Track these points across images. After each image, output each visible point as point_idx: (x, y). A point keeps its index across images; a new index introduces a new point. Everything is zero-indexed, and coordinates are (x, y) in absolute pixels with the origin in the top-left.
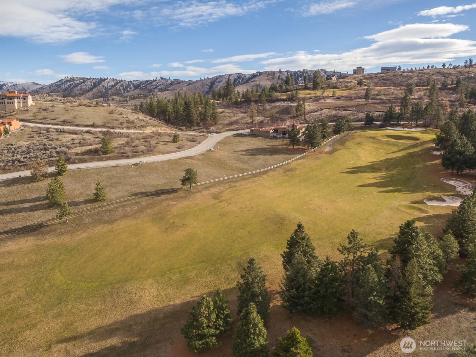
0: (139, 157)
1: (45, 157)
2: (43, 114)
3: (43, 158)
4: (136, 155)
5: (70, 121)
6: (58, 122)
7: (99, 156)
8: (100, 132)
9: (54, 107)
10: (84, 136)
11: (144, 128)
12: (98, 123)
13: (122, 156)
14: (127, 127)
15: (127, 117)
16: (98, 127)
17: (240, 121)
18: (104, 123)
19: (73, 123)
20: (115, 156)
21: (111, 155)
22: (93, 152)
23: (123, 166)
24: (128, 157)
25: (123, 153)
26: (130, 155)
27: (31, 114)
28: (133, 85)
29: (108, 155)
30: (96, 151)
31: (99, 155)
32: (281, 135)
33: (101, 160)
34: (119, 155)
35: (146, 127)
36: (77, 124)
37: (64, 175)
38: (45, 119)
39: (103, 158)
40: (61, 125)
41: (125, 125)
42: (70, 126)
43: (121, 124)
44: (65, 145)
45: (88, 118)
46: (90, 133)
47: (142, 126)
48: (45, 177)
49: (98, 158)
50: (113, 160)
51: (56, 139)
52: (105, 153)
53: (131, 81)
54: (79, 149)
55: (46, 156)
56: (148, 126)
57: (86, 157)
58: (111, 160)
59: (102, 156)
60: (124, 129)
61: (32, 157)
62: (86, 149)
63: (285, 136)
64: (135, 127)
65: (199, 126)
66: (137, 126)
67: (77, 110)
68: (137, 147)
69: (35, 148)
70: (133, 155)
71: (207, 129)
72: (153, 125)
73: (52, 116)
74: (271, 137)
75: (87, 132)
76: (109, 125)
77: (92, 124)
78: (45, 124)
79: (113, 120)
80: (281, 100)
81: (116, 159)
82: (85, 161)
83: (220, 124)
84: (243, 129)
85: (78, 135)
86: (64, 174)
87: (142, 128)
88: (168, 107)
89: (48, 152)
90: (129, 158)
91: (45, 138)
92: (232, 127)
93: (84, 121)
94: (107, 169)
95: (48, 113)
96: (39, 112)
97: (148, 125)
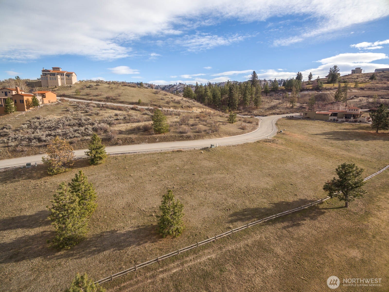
0: (203, 139)
1: (77, 135)
2: (87, 91)
3: (75, 137)
4: (198, 135)
5: (114, 98)
6: (101, 98)
7: (149, 136)
8: (146, 109)
9: (99, 85)
10: (130, 112)
11: (191, 109)
12: (143, 100)
13: (181, 136)
14: (174, 106)
15: (172, 98)
16: (144, 104)
17: (279, 106)
18: (150, 102)
19: (117, 100)
20: (171, 136)
21: (167, 134)
22: (141, 130)
23: (188, 151)
24: (188, 138)
25: (181, 133)
26: (192, 136)
27: (74, 90)
28: (160, 88)
29: (162, 135)
30: (146, 130)
31: (150, 134)
32: (343, 118)
33: (154, 141)
34: (177, 135)
35: (192, 108)
36: (121, 101)
37: (100, 164)
38: (88, 95)
39: (156, 139)
40: (104, 101)
41: (172, 104)
42: (114, 103)
43: (168, 103)
44: (106, 120)
45: (133, 96)
46: (136, 110)
47: (188, 106)
48: (70, 167)
49: (149, 138)
50: (169, 141)
51: (96, 114)
52: (159, 131)
53: (158, 86)
54: (124, 126)
55: (79, 133)
56: (194, 107)
57: (133, 136)
58: (167, 141)
59: (155, 135)
60: (171, 108)
61: (59, 135)
62: (132, 127)
63: (350, 119)
64: (182, 107)
65: (240, 110)
66: (183, 106)
67: (122, 88)
68: (196, 125)
69: (67, 123)
70: (195, 136)
71: (250, 112)
72: (198, 107)
73: (95, 92)
74: (331, 120)
75: (132, 109)
76: (155, 103)
77: (137, 101)
78: (87, 100)
79: (158, 99)
80: (307, 90)
81: (174, 141)
82: (131, 142)
83: (261, 108)
84: (287, 113)
85: (123, 111)
86: (99, 162)
87: (188, 108)
88: (208, 91)
89: (83, 129)
90: (190, 140)
91: (81, 113)
92: (274, 111)
93: (128, 99)
94: (166, 155)
95: (92, 90)
96: (82, 89)
97: (193, 105)
